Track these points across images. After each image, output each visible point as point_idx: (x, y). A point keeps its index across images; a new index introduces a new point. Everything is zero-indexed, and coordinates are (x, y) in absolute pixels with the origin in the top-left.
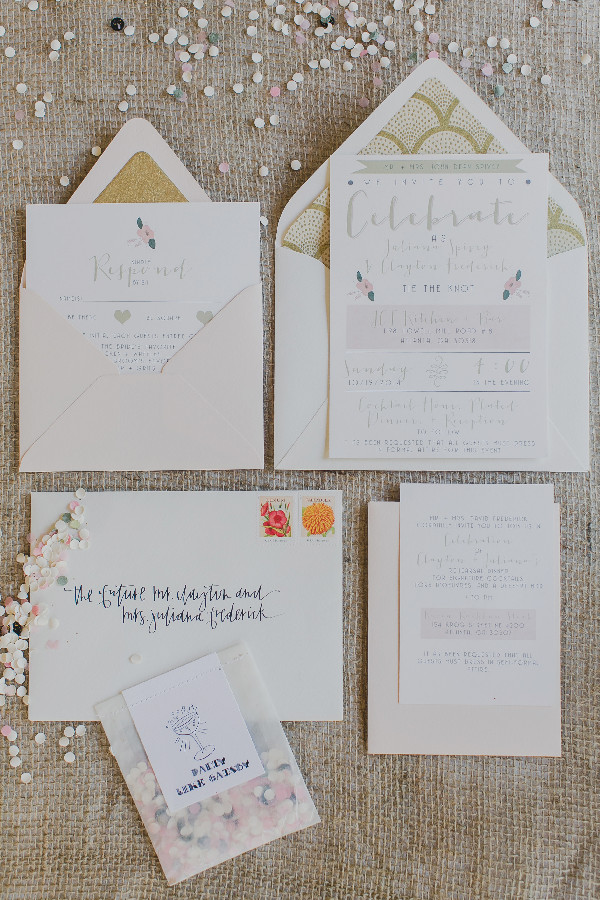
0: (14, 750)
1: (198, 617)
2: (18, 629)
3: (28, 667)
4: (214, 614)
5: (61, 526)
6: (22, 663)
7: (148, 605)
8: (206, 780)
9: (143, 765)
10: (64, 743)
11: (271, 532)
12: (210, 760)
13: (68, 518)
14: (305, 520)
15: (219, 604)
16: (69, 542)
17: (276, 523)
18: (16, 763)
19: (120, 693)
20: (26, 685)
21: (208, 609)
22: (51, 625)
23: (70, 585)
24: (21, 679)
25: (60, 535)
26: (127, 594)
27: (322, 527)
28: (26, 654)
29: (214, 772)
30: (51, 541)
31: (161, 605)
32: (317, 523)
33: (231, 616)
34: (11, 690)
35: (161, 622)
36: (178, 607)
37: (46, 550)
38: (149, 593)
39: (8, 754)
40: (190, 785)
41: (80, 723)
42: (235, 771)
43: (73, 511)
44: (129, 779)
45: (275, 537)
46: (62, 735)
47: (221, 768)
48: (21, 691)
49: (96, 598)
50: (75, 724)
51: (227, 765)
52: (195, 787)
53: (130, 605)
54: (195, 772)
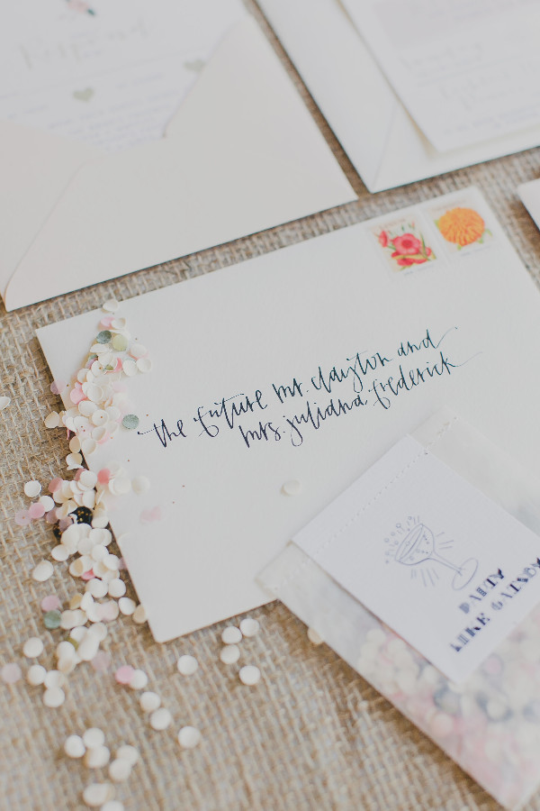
0: (150, 700)
1: (358, 402)
2: (85, 515)
3: (123, 563)
4: (379, 389)
5: (100, 349)
6: (112, 562)
7: (276, 412)
8: (489, 613)
9: (377, 635)
10: (230, 656)
11: (406, 262)
12: (479, 581)
13: (107, 335)
14: (445, 233)
15: (380, 374)
16: (120, 365)
17: (408, 250)
18: (162, 721)
19: (290, 543)
20: (132, 593)
21: (368, 385)
22: (136, 487)
23: (145, 425)
24: (119, 588)
25: (103, 361)
26: (238, 408)
27: (472, 233)
28: (113, 548)
29: (494, 595)
30: (92, 375)
31: (295, 406)
32: (463, 230)
33: (404, 382)
34: (108, 610)
35: (305, 428)
36: (321, 400)
37: (88, 388)
38: (269, 397)
39: (141, 712)
40: (468, 630)
41: (243, 616)
42: (526, 580)
43: (111, 327)
44: (362, 667)
45: (415, 266)
46: (222, 645)
47: (502, 585)
48: (126, 606)
49: (192, 428)
50: (236, 620)
51: (510, 577)
52: (477, 629)
53: (249, 421)
54: (465, 608)
